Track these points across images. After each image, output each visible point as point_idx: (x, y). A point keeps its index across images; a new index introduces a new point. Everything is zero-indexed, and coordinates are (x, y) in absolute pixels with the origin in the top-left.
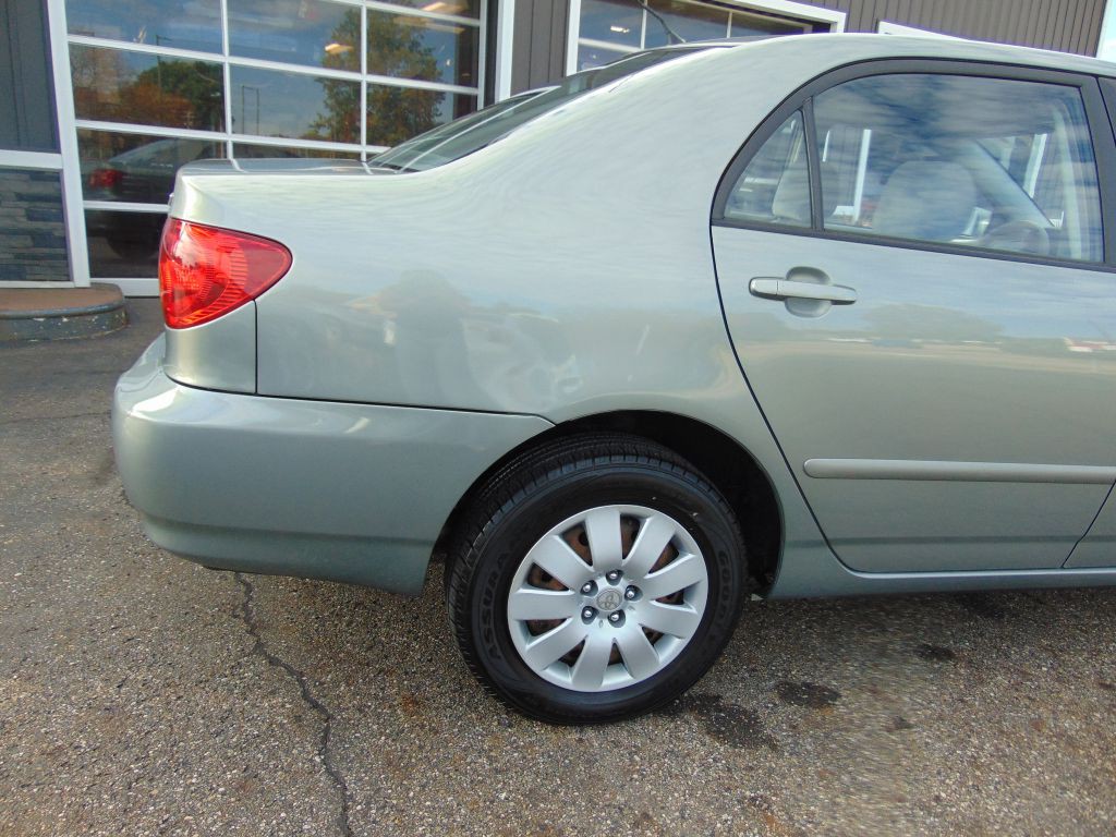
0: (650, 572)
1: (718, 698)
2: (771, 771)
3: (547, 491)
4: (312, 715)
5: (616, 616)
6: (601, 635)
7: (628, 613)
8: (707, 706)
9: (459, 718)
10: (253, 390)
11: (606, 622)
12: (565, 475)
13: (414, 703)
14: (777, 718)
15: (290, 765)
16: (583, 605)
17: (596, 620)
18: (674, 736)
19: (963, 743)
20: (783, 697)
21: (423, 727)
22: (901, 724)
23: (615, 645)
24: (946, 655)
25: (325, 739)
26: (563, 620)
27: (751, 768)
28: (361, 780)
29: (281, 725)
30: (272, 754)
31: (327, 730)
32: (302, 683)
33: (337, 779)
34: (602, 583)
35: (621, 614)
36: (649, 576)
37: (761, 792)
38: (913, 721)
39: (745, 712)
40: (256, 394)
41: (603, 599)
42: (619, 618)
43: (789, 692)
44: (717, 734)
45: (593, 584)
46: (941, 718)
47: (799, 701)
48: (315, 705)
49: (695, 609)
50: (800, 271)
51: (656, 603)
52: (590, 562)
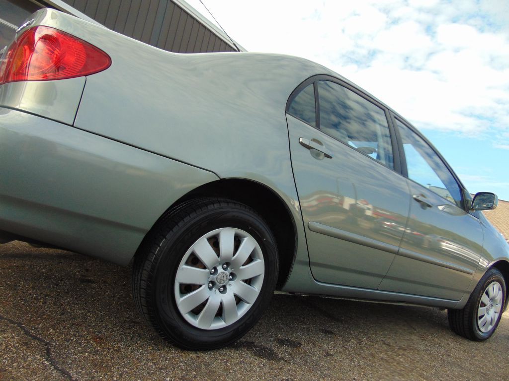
0: (243, 266)
1: (253, 343)
2: (289, 370)
3: (207, 214)
4: (34, 343)
5: (222, 289)
6: (215, 298)
7: (228, 287)
8: (249, 345)
9: (129, 346)
10: (71, 124)
11: (217, 290)
13: (99, 338)
14: (282, 351)
15: (28, 366)
16: (210, 280)
17: (214, 289)
18: (240, 354)
19: (352, 360)
20: (279, 343)
21: (109, 349)
22: (328, 354)
23: (221, 304)
24: (331, 333)
25: (48, 352)
26: (201, 286)
27: (281, 369)
28: (80, 372)
29: (14, 347)
30: (13, 360)
31: (48, 350)
32: (23, 328)
33: (64, 372)
34: (220, 269)
35: (224, 287)
36: (242, 267)
37: (289, 377)
38: (332, 353)
39: (267, 348)
40: (72, 126)
41: (219, 277)
42: (224, 289)
43: (282, 342)
44: (260, 356)
45: (215, 268)
46: (340, 352)
47: (286, 345)
48: (35, 338)
49: (257, 287)
50: (314, 140)
51: (242, 282)
52: (218, 256)
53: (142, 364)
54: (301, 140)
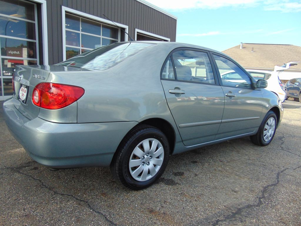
1: (164, 178)
2: (181, 188)
3: (136, 137)
4: (82, 203)
5: (148, 163)
6: (146, 168)
7: (150, 162)
8: (163, 180)
11: (146, 165)
12: (138, 134)
13: (104, 194)
14: (176, 179)
15: (86, 213)
16: (142, 162)
17: (144, 165)
18: (161, 187)
19: (206, 175)
20: (175, 175)
21: (110, 198)
22: (196, 175)
23: (149, 169)
24: (196, 162)
25: (89, 206)
26: (139, 166)
27: (178, 189)
28: (104, 211)
29: (77, 207)
30: (80, 212)
31: (88, 204)
32: (74, 197)
33: (99, 213)
34: (146, 156)
35: (149, 162)
36: (154, 153)
37: (182, 192)
38: (197, 174)
39: (170, 179)
40: (77, 123)
41: (146, 160)
42: (149, 164)
43: (176, 174)
44: (168, 184)
45: (144, 157)
46: (201, 172)
47: (178, 175)
48: (81, 201)
49: (162, 159)
50: (176, 88)
51: (155, 159)
52: (144, 152)
53: (124, 201)
54: (170, 91)
